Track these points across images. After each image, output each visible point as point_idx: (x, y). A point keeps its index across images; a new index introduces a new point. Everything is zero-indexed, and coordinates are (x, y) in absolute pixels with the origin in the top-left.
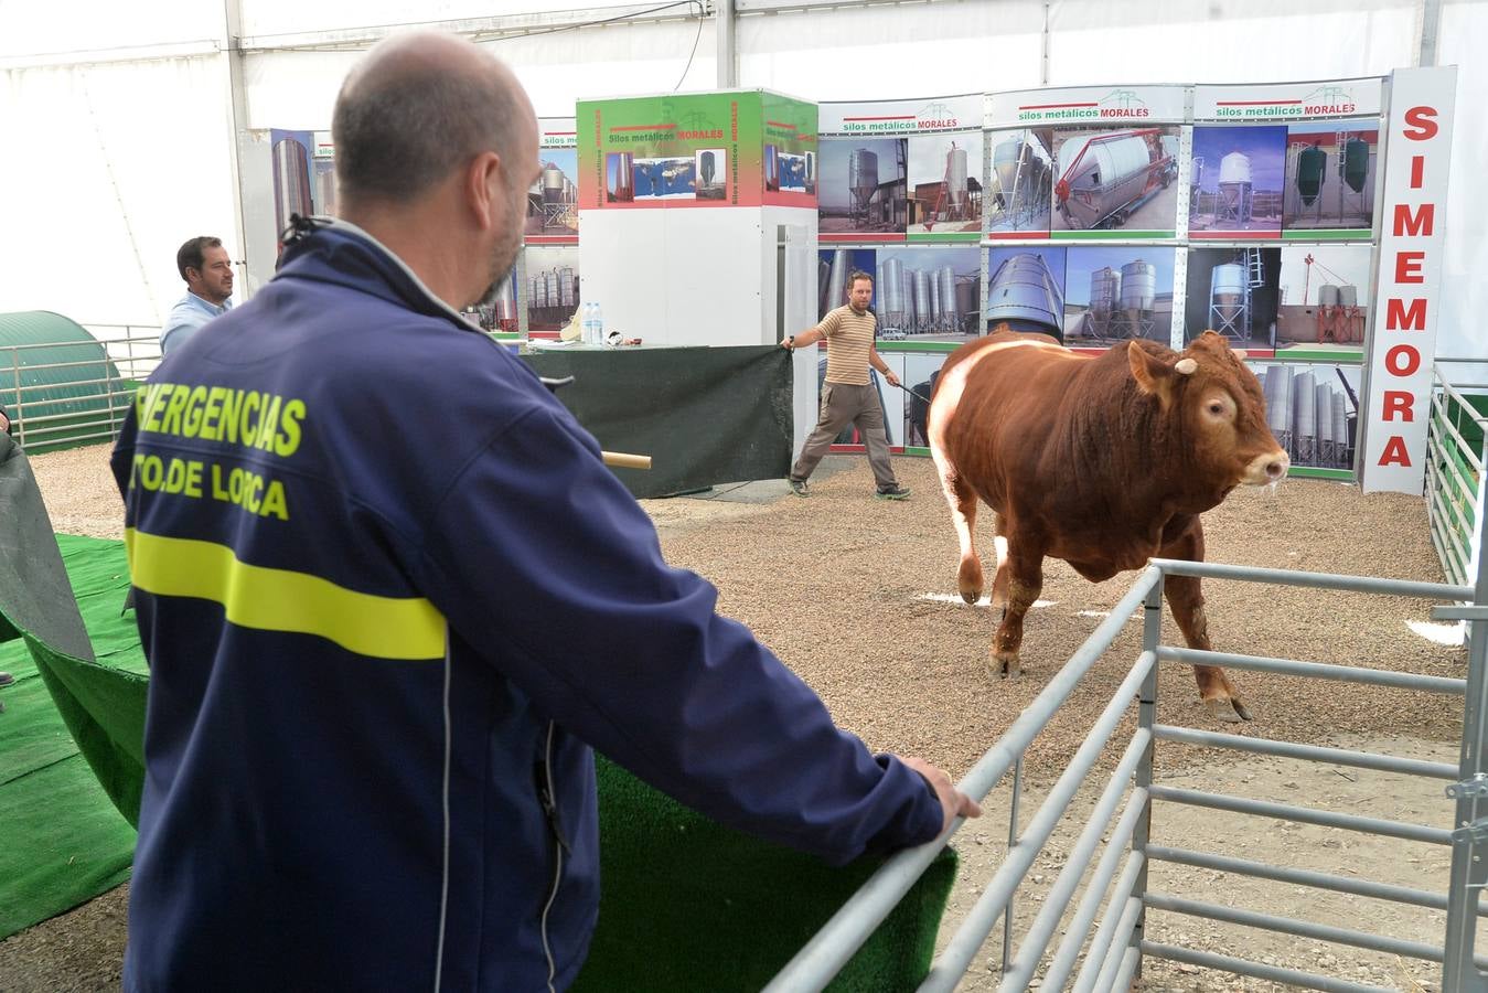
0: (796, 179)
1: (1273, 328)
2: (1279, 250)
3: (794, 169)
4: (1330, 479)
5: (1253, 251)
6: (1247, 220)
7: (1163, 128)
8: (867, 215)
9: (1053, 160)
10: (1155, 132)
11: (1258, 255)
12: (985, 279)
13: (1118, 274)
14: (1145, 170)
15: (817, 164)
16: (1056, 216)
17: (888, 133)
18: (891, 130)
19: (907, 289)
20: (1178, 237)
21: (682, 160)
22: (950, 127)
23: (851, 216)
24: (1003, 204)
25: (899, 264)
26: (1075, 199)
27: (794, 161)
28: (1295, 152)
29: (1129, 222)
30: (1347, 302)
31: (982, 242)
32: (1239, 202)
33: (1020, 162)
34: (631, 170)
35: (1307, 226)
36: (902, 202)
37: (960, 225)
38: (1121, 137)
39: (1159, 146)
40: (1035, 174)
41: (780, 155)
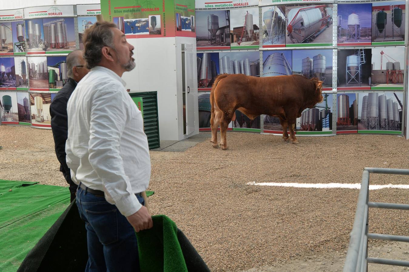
0: (187, 26)
1: (370, 79)
2: (371, 50)
3: (187, 22)
4: (393, 135)
5: (361, 50)
6: (359, 39)
7: (326, 5)
8: (215, 39)
9: (286, 18)
10: (324, 6)
11: (363, 52)
12: (261, 63)
13: (312, 60)
14: (320, 20)
15: (195, 20)
16: (288, 38)
17: (222, 8)
18: (223, 7)
19: (231, 67)
20: (333, 46)
21: (143, 19)
22: (246, 6)
23: (209, 40)
24: (267, 34)
25: (228, 58)
26: (294, 32)
27: (187, 19)
28: (375, 13)
29: (315, 40)
30: (397, 68)
31: (260, 49)
32: (355, 32)
33: (273, 18)
34: (123, 23)
35: (381, 40)
36: (228, 34)
37: (251, 43)
38: (311, 8)
39: (325, 12)
40: (279, 23)
41: (182, 17)
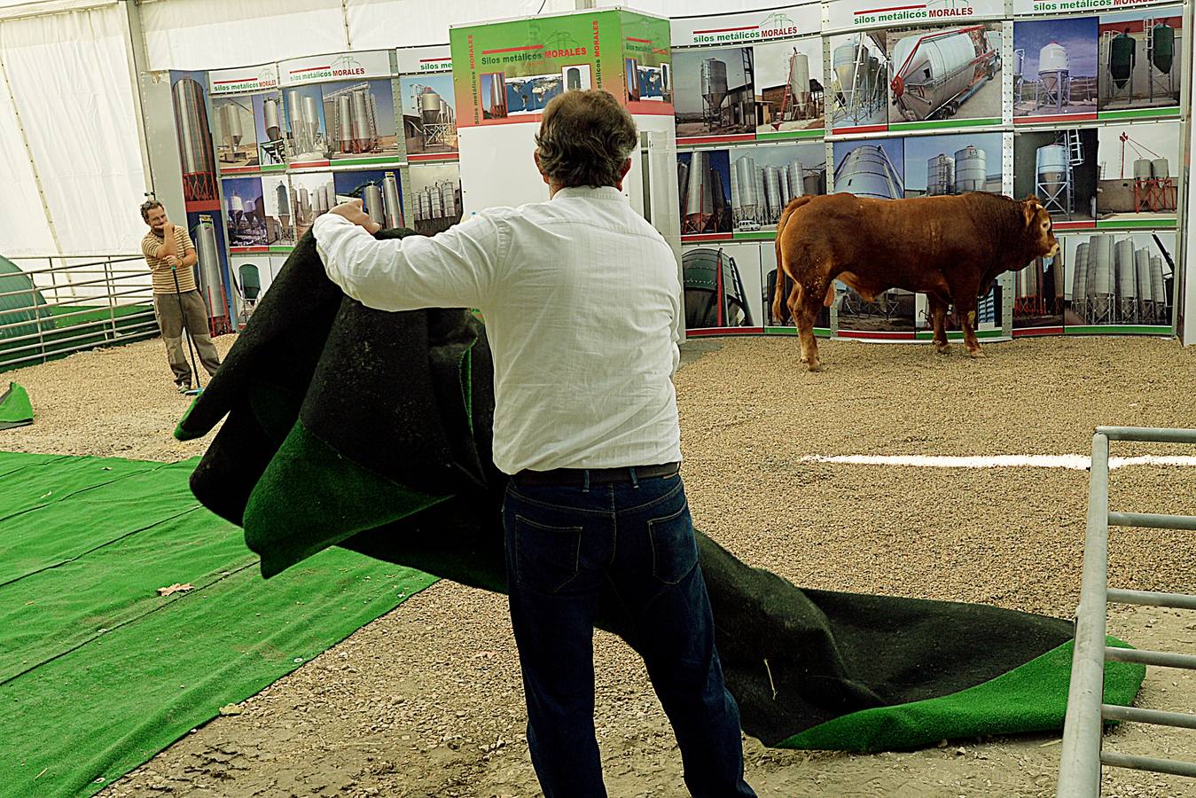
0: (653, 89)
1: (1094, 202)
2: (1096, 130)
3: (651, 80)
4: (1151, 335)
5: (1073, 132)
6: (1066, 104)
7: (987, 24)
8: (719, 119)
9: (888, 59)
10: (979, 28)
11: (1077, 136)
12: (830, 171)
13: (952, 160)
14: (972, 63)
15: (671, 74)
16: (893, 110)
17: (734, 43)
18: (737, 40)
19: (759, 184)
20: (1004, 123)
21: (551, 77)
22: (792, 35)
23: (705, 120)
24: (844, 101)
25: (751, 162)
26: (909, 94)
27: (651, 73)
28: (1107, 40)
29: (959, 111)
30: (1159, 174)
31: (826, 138)
32: (1058, 89)
33: (858, 62)
34: (503, 88)
35: (1121, 107)
36: (750, 104)
37: (806, 123)
38: (949, 35)
39: (984, 41)
40: (872, 73)
41: (639, 68)
